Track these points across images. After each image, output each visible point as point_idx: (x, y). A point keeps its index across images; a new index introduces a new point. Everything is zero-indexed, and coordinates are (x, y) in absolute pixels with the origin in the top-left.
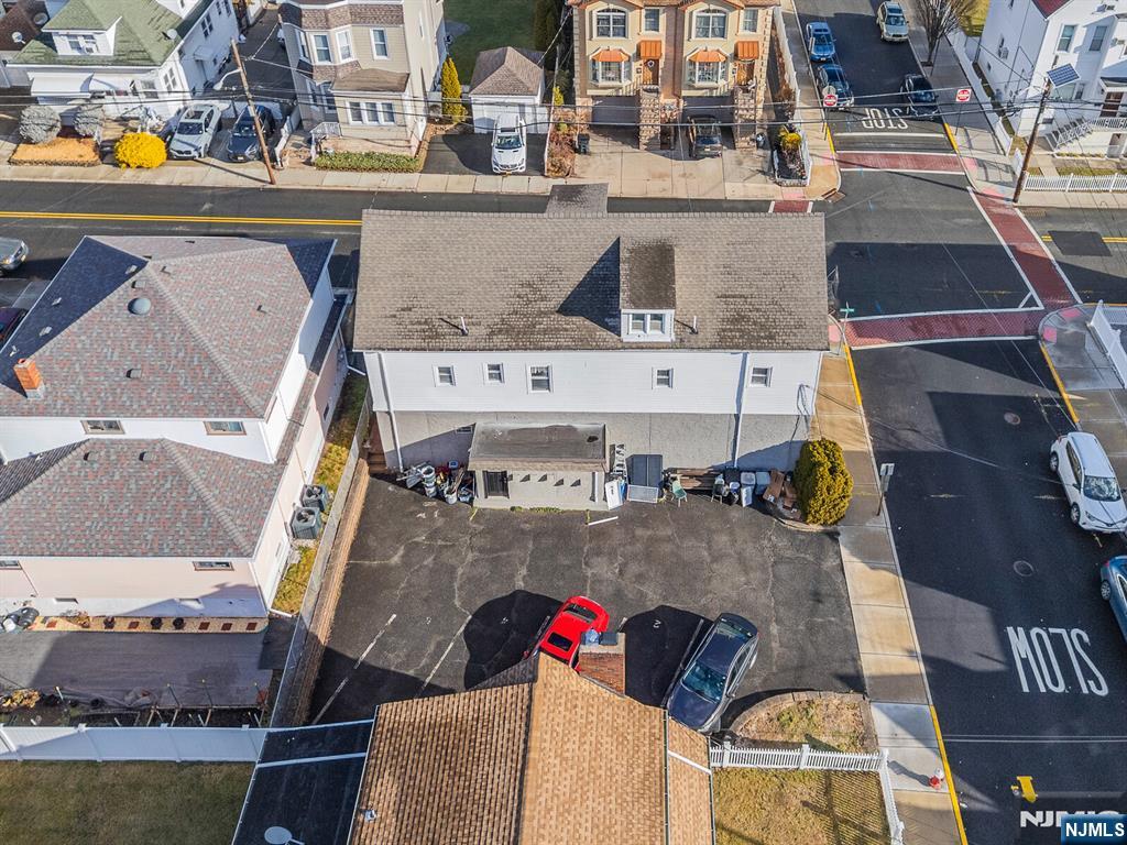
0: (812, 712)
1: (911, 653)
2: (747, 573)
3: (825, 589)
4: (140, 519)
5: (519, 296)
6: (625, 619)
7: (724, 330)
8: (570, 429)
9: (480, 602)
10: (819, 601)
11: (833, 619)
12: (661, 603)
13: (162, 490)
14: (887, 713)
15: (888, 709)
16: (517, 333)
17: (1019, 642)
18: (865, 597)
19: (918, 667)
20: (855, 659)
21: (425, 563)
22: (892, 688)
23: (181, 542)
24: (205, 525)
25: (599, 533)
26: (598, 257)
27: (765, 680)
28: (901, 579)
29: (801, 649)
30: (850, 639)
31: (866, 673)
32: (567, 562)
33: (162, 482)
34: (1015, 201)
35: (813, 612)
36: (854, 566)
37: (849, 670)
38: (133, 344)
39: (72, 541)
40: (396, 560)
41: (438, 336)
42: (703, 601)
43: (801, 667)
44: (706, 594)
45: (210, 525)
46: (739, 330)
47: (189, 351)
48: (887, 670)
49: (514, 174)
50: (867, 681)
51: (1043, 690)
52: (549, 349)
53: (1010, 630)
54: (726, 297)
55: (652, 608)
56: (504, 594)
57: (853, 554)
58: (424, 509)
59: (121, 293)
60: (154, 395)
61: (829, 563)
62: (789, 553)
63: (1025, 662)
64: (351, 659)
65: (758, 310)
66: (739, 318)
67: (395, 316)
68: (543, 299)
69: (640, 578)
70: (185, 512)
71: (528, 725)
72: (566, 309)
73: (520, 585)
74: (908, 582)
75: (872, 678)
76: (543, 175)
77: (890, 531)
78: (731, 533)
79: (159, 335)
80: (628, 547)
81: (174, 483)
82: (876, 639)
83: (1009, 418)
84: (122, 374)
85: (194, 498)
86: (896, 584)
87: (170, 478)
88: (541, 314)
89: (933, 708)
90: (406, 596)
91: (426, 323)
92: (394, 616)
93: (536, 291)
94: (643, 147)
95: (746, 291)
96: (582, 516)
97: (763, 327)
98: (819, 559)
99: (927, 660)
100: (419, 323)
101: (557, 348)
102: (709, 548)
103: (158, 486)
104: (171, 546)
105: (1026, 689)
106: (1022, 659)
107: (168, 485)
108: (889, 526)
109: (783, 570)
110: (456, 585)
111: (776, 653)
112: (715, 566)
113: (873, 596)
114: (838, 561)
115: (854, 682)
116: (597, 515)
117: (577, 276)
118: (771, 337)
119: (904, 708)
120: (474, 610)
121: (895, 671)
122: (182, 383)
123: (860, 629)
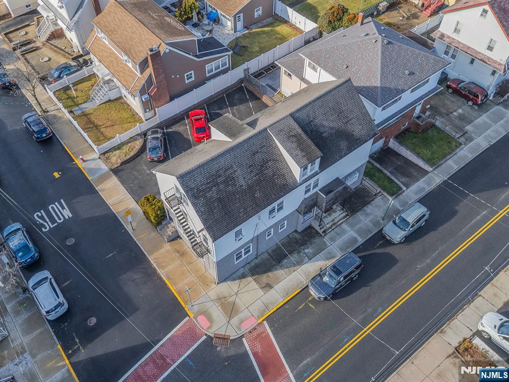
0: (124, 155)
1: (103, 190)
3: (139, 192)
11: (132, 185)
15: (103, 171)
17: (67, 213)
18: (125, 197)
20: (119, 178)
22: (103, 178)
28: (114, 212)
29: (138, 171)
30: (123, 182)
31: (114, 176)
35: (139, 183)
37: (120, 174)
43: (135, 166)
48: (109, 181)
50: (112, 174)
51: (56, 203)
53: (71, 216)
57: (135, 209)
63: (63, 208)
74: (111, 213)
75: (111, 176)
82: (116, 187)
83: (93, 321)
86: (116, 209)
89: (90, 179)
99: (96, 192)
105: (62, 200)
106: (65, 208)
108: (128, 229)
115: (116, 171)
119: (99, 174)
121: (106, 182)
123: (122, 187)
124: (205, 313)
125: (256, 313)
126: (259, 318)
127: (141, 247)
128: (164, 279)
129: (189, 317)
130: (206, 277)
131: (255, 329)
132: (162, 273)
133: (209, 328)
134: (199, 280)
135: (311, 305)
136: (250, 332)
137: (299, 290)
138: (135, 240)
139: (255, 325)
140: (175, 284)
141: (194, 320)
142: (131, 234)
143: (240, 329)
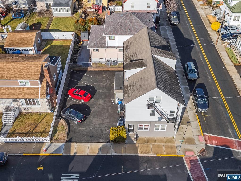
0: (63, 131)
1: (76, 153)
2: (98, 124)
3: (93, 138)
6: (89, 105)
9: (94, 86)
10: (90, 137)
11: (86, 139)
12: (92, 110)
14: (62, 146)
15: (63, 146)
17: (75, 176)
18: (91, 146)
19: (72, 154)
20: (75, 142)
21: (103, 79)
22: (68, 148)
25: (110, 101)
27: (73, 126)
28: (96, 155)
29: (79, 133)
30: (80, 141)
31: (72, 143)
32: (102, 97)
35: (88, 136)
36: (100, 145)
37: (72, 140)
40: (104, 76)
42: (92, 117)
43: (74, 132)
44: (94, 117)
46: (128, 87)
50: (70, 143)
51: (62, 178)
53: (79, 175)
54: (135, 82)
55: (91, 109)
56: (96, 89)
57: (103, 145)
61: (101, 140)
62: (104, 132)
64: (85, 73)
68: (133, 57)
69: (98, 107)
73: (98, 91)
74: (95, 156)
75: (70, 144)
77: (111, 155)
80: (106, 106)
82: (80, 146)
86: (94, 153)
88: (130, 58)
89: (62, 154)
90: (96, 78)
92: (92, 77)
93: (135, 55)
96: (114, 98)
97: (128, 91)
98: (102, 138)
99: (74, 156)
102: (105, 119)
108: (112, 155)
110: (98, 83)
111: (79, 128)
112: (101, 119)
114: (101, 142)
115: (70, 141)
119: (62, 149)
121: (72, 148)
123: (83, 144)
124: (186, 150)
125: (198, 134)
126: (201, 134)
127: (128, 155)
128: (156, 155)
129: (183, 157)
130: (168, 140)
131: (205, 139)
132: (151, 154)
133: (194, 153)
134: (167, 143)
135: (206, 116)
136: (206, 141)
137: (197, 115)
138: (122, 155)
139: (203, 137)
140: (162, 153)
141: (186, 156)
142: (117, 155)
143: (202, 143)
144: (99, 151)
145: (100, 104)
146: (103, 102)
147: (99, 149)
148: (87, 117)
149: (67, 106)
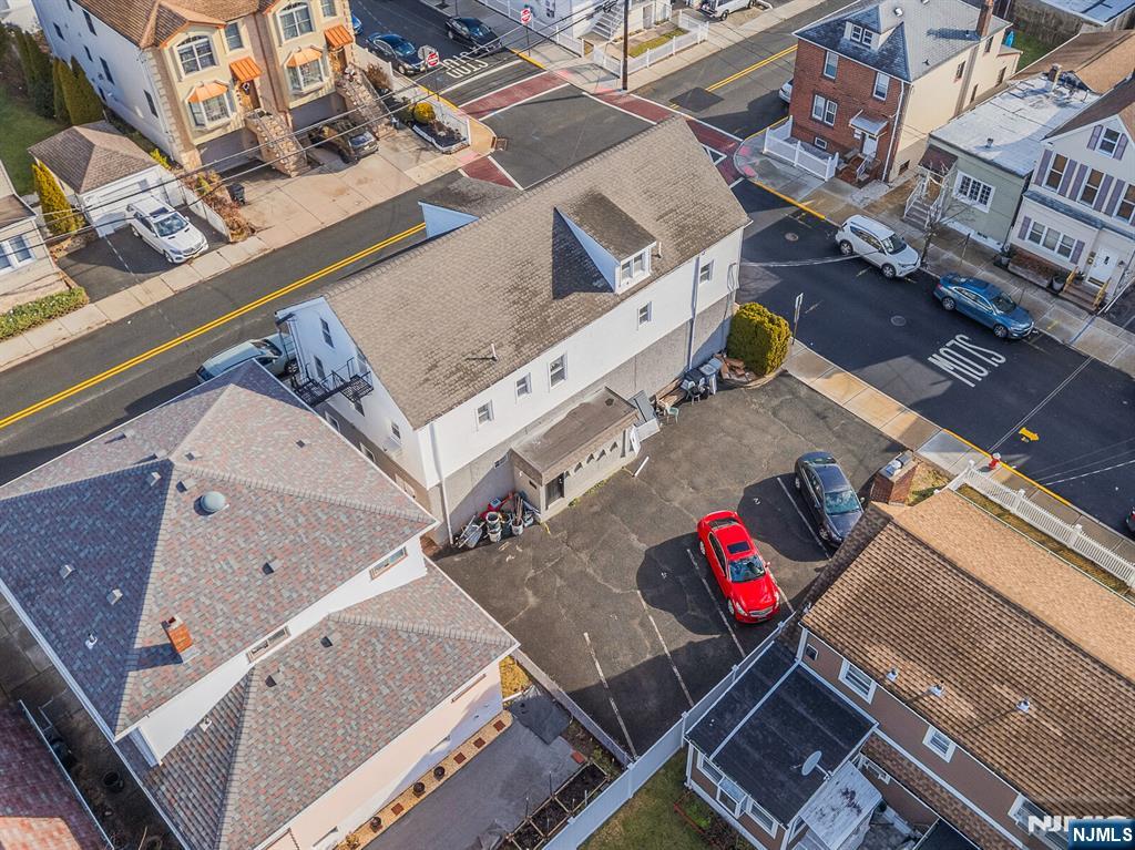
1: (901, 410)
2: (767, 432)
3: (819, 408)
4: (386, 691)
5: (514, 303)
7: (678, 245)
8: (585, 406)
9: (633, 578)
10: (824, 418)
11: (843, 422)
12: (743, 487)
13: (379, 654)
14: (931, 450)
15: (928, 447)
16: (537, 335)
17: (941, 363)
18: (843, 396)
19: (913, 415)
20: (881, 434)
21: (558, 585)
22: (917, 434)
23: (443, 678)
24: (449, 650)
25: (649, 475)
26: (550, 234)
28: (847, 373)
30: (866, 426)
31: (895, 438)
32: (654, 509)
33: (370, 648)
34: (625, 88)
35: (829, 426)
36: (817, 383)
37: (885, 444)
38: (241, 541)
39: (343, 756)
40: (532, 601)
41: (476, 376)
42: (764, 467)
44: (761, 462)
45: (453, 647)
46: (689, 238)
47: (305, 512)
48: (902, 428)
49: (201, 255)
50: (901, 442)
51: (979, 379)
52: (570, 333)
53: (930, 359)
54: (661, 217)
55: (742, 494)
56: (641, 560)
57: (807, 376)
58: (506, 553)
59: (175, 504)
60: (313, 571)
61: (803, 392)
62: (774, 403)
63: (955, 370)
64: (596, 686)
65: (689, 216)
66: (681, 230)
67: (427, 380)
68: (535, 294)
69: (710, 482)
70: (419, 655)
71: (922, 543)
72: (559, 292)
73: (643, 547)
74: (853, 372)
75: (900, 438)
76: (229, 243)
77: (809, 349)
78: (729, 416)
79: (259, 517)
80: (679, 470)
81: (383, 640)
82: (876, 415)
83: (789, 237)
84: (259, 576)
85: (415, 639)
86: (848, 378)
87: (374, 640)
88: (543, 308)
89: (946, 430)
90: (575, 616)
91: (458, 370)
92: (586, 634)
93: (523, 290)
94: (294, 174)
95: (672, 205)
96: (623, 474)
97: (701, 227)
98: (794, 393)
99: (913, 407)
100: (453, 373)
101: (576, 329)
102: (728, 434)
103: (370, 655)
104: (439, 688)
105: (973, 385)
106: (953, 371)
107: (379, 647)
108: (805, 347)
109: (783, 413)
110: (600, 581)
112: (745, 442)
113: (846, 393)
114: (806, 387)
116: (635, 465)
117: (546, 259)
118: (711, 232)
119: (935, 441)
120: (636, 585)
121: (906, 426)
122: (329, 543)
123: (865, 416)
144: (833, 373)
145: (691, 490)
146: (675, 487)
147: (828, 377)
148: (780, 476)
149: (817, 570)
